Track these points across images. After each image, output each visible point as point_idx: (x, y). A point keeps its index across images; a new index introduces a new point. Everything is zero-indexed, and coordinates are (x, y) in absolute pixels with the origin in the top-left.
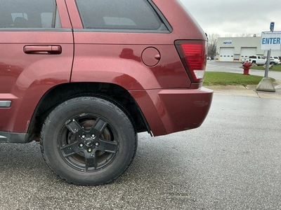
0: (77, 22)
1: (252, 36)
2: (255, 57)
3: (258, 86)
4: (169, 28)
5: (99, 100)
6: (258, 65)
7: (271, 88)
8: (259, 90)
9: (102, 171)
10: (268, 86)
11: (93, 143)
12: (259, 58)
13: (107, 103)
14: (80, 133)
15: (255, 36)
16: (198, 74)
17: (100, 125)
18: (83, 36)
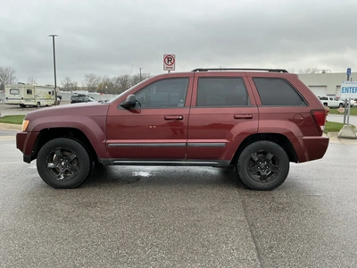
0: (259, 102)
1: (320, 72)
2: (327, 99)
3: (339, 133)
4: (307, 104)
5: (270, 143)
6: (331, 108)
7: (353, 136)
8: (340, 137)
9: (270, 183)
10: (350, 133)
11: (265, 166)
12: (331, 99)
13: (275, 144)
14: (259, 160)
15: (324, 72)
16: (322, 128)
17: (270, 156)
18: (264, 109)
